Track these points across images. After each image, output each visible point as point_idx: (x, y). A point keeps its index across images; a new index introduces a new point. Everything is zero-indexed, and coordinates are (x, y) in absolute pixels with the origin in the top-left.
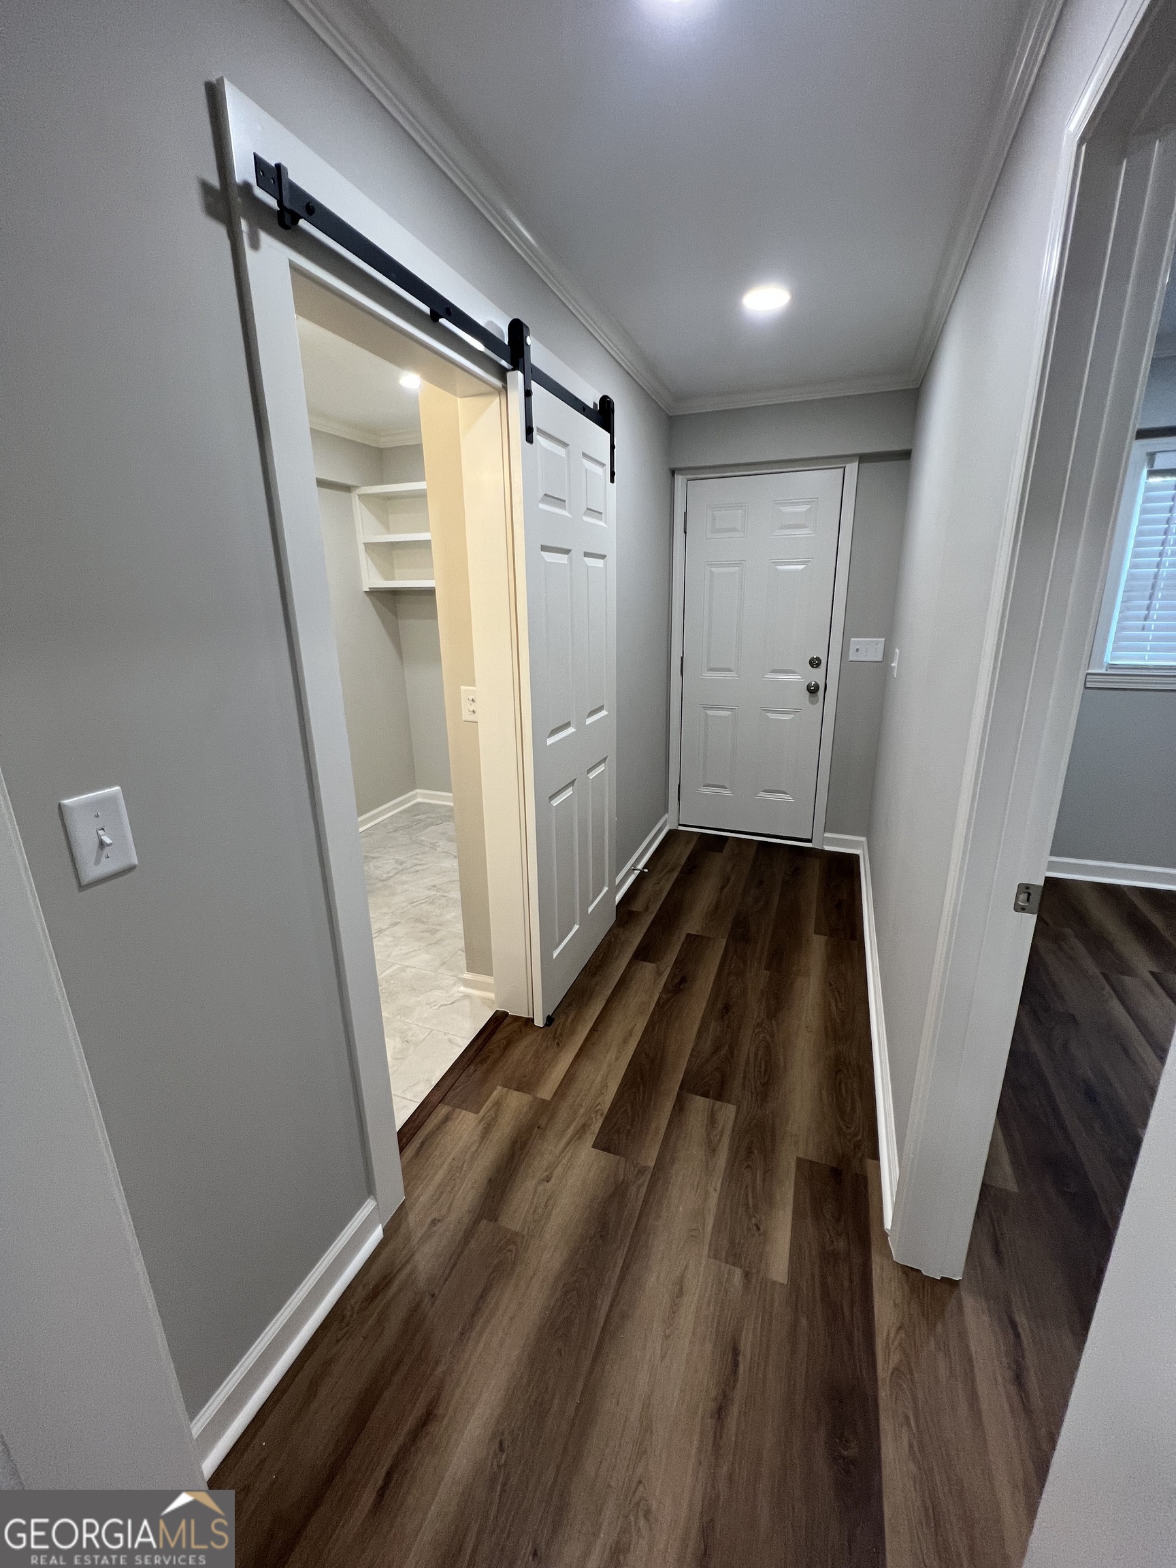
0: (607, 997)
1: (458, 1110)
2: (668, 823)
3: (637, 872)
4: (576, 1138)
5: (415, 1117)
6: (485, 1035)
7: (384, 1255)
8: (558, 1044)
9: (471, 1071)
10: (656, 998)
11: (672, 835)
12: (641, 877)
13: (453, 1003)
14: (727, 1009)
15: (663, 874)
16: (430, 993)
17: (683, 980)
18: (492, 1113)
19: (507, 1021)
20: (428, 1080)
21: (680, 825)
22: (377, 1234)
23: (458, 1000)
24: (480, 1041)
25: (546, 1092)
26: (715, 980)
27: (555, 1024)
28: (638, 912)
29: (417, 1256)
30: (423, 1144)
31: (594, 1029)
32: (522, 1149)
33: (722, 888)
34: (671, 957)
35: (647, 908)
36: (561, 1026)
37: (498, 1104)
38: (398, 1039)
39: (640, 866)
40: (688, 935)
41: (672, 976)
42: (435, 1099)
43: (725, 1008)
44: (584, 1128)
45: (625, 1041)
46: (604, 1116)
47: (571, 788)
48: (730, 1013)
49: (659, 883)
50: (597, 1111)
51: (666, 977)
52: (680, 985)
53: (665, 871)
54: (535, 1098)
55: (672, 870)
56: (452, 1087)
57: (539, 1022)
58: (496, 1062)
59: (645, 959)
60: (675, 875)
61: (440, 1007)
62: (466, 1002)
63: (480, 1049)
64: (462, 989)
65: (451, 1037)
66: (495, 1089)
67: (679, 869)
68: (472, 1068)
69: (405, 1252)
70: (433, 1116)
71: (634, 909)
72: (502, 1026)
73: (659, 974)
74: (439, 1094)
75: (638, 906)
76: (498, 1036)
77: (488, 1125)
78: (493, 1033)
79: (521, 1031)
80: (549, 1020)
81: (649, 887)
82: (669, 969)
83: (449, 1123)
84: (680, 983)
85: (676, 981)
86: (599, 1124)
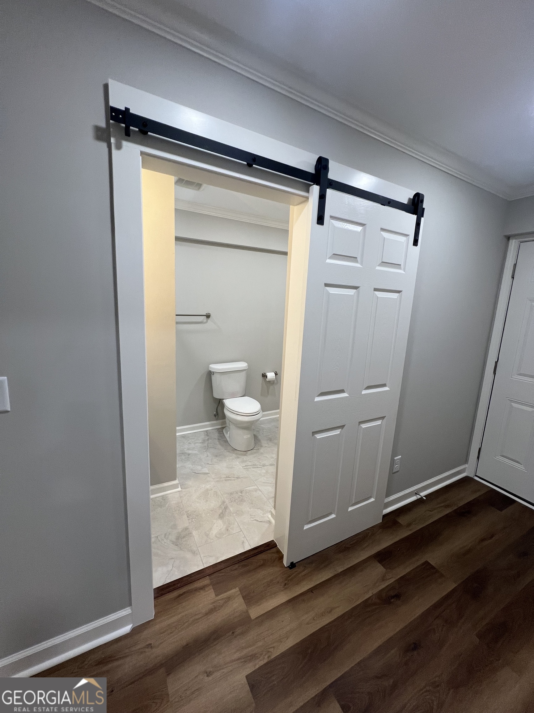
0: (336, 573)
1: (211, 587)
2: (467, 471)
3: (419, 497)
4: (243, 660)
5: (193, 575)
6: (256, 551)
7: (120, 644)
8: (285, 584)
9: (234, 568)
10: (367, 597)
11: (467, 480)
12: (420, 502)
13: (261, 522)
14: (415, 647)
15: (439, 506)
16: (256, 510)
17: (397, 596)
18: (222, 602)
19: (274, 550)
20: (218, 558)
21: (476, 476)
22: (127, 629)
23: (264, 522)
24: (252, 553)
25: (255, 612)
26: (423, 614)
27: (294, 570)
28: (401, 525)
29: (128, 659)
30: (184, 593)
31: (311, 590)
32: (215, 639)
33: (483, 540)
34: (402, 571)
35: (409, 525)
36: (297, 573)
37: (229, 599)
38: (225, 527)
39: (423, 494)
40: (427, 563)
41: (390, 587)
42: (208, 572)
43: (415, 644)
44: (252, 657)
45: (323, 615)
46: (269, 659)
47: (340, 430)
48: (415, 653)
49: (431, 511)
50: (269, 652)
51: (386, 584)
52: (392, 599)
53: (442, 504)
54: (247, 611)
55: (447, 506)
56: (220, 570)
57: (286, 562)
58: (249, 571)
59: (380, 562)
60: (448, 511)
61: (254, 520)
62: (267, 525)
63: (247, 558)
64: (270, 516)
65: (245, 541)
66: (235, 588)
67: (456, 508)
68: (237, 566)
69: (127, 651)
70: (199, 581)
71: (400, 521)
72: (269, 551)
73: (383, 579)
74: (212, 571)
75: (403, 520)
76: (263, 556)
77: (215, 608)
78: (261, 552)
79: (274, 561)
80: (292, 565)
81: (420, 511)
82: (393, 580)
83: (202, 592)
84: (393, 597)
85: (392, 593)
86: (262, 663)
